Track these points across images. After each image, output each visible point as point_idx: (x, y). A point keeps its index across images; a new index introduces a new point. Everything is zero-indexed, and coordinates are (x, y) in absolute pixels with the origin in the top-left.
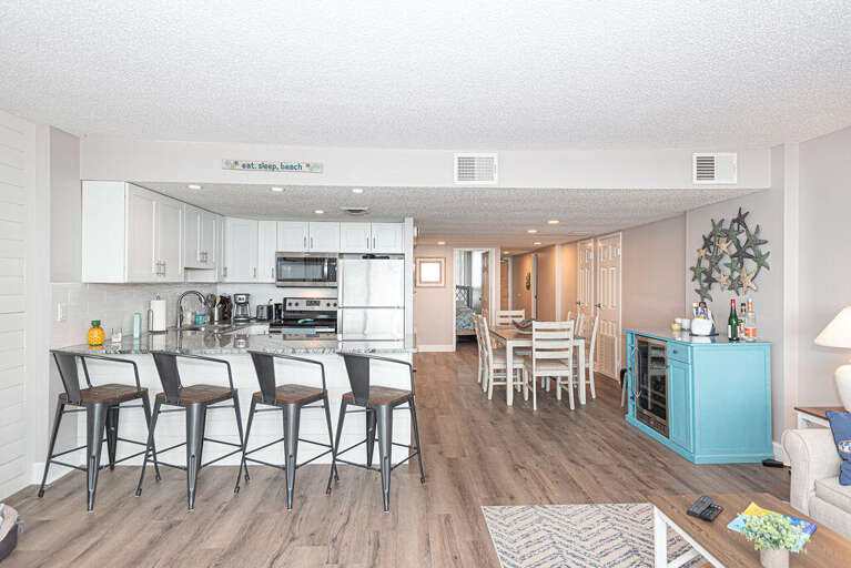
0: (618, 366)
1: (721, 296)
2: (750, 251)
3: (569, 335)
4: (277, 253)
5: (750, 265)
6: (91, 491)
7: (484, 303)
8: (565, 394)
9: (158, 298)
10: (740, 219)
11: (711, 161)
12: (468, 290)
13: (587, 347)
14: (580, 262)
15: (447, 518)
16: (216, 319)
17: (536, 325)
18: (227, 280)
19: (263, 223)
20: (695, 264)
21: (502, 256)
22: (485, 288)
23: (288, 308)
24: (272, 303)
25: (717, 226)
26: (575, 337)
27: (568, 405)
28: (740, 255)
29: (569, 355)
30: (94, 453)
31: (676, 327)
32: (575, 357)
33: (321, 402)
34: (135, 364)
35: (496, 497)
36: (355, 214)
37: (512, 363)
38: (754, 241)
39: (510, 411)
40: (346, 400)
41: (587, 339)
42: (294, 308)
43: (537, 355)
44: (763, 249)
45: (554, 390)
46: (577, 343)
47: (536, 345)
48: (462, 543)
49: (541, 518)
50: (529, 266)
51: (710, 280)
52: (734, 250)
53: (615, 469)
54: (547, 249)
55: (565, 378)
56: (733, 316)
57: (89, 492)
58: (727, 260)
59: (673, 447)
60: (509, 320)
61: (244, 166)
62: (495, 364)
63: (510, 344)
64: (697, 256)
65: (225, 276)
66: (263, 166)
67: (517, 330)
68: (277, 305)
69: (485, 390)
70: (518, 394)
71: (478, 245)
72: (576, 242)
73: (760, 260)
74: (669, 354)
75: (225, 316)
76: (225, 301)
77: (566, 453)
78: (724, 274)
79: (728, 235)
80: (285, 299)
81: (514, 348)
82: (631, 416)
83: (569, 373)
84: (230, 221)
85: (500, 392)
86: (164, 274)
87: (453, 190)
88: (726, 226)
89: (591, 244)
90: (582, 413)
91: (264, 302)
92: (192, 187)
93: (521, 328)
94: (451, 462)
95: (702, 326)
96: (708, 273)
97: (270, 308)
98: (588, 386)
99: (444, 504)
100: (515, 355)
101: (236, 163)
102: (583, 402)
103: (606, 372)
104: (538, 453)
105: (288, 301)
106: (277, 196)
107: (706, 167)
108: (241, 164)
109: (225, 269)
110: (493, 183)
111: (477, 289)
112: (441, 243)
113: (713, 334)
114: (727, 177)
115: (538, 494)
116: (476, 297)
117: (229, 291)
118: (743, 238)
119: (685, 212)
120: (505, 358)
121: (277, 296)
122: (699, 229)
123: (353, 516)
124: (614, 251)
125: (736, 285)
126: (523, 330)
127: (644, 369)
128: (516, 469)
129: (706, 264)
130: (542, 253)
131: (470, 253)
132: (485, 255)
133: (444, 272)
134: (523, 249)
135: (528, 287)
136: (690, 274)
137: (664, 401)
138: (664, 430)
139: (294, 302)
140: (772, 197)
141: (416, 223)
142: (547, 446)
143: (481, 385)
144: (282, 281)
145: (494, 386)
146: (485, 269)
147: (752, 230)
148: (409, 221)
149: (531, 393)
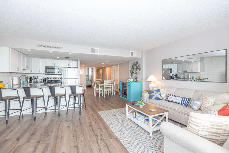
0: (118, 89)
1: (134, 75)
2: (138, 68)
3: (111, 83)
4: (45, 67)
5: (138, 70)
6: (7, 120)
7: (92, 78)
8: (110, 94)
9: (15, 76)
10: (137, 62)
11: (133, 53)
12: (88, 76)
13: (114, 85)
14: (111, 70)
15: (92, 114)
16: (28, 82)
17: (105, 81)
18: (32, 73)
19: (41, 60)
20: (130, 70)
21: (96, 69)
22: (92, 76)
23: (48, 79)
24: (44, 78)
25: (134, 63)
26: (112, 83)
27: (110, 96)
28: (137, 68)
29: (110, 86)
30: (7, 111)
31: (128, 80)
32: (112, 87)
33: (64, 96)
34: (17, 90)
35: (100, 110)
36: (67, 58)
37: (100, 89)
38: (139, 66)
39: (100, 98)
40: (70, 95)
41: (114, 84)
42: (49, 79)
43: (105, 87)
44: (140, 67)
45: (107, 94)
46: (112, 84)
47: (105, 85)
48: (96, 117)
49: (108, 112)
50: (101, 71)
51: (133, 72)
52: (136, 67)
53: (119, 104)
54: (105, 67)
55: (110, 91)
56: (136, 78)
57: (6, 121)
58: (135, 69)
59: (128, 100)
60: (99, 81)
61: (43, 46)
62: (97, 89)
63: (100, 85)
64: (131, 68)
65: (32, 72)
66: (48, 47)
67: (101, 83)
68: (45, 79)
69: (94, 95)
70: (101, 95)
71: (90, 66)
72: (110, 66)
73: (139, 69)
74: (127, 85)
75: (31, 82)
76: (31, 78)
77: (111, 103)
78: (135, 72)
79: (135, 65)
80: (47, 78)
81: (101, 86)
82: (121, 96)
83: (110, 90)
84: (33, 58)
85: (98, 95)
86: (19, 70)
87: (90, 55)
88: (135, 63)
89: (113, 67)
90: (113, 97)
91: (42, 78)
92: (28, 50)
93: (101, 82)
94: (90, 107)
95: (132, 80)
96: (132, 71)
97: (43, 79)
98: (114, 92)
99: (91, 112)
100: (101, 88)
101: (41, 45)
102: (113, 95)
103: (116, 90)
104: (106, 103)
105: (48, 78)
106: (50, 53)
107: (132, 54)
108: (42, 46)
109: (32, 70)
110: (98, 54)
111: (91, 76)
112: (83, 66)
113: (133, 81)
114: (135, 56)
115: (107, 109)
116: (90, 78)
117: (32, 76)
118: (137, 65)
119: (129, 61)
120: (99, 88)
121: (45, 77)
122: (131, 64)
123: (73, 116)
124: (118, 67)
125: (136, 73)
126: (102, 82)
127: (123, 88)
128: (103, 106)
129: (132, 70)
130: (104, 68)
131: (88, 68)
132: (92, 69)
133: (84, 72)
134: (100, 67)
135: (101, 75)
136: (130, 72)
137: (126, 93)
138: (126, 97)
139: (50, 78)
140: (141, 59)
141: (80, 61)
142: (107, 102)
143: (93, 94)
144: (47, 73)
145: (97, 94)
146: (92, 72)
147: (138, 64)
148: (79, 61)
149: (104, 94)
